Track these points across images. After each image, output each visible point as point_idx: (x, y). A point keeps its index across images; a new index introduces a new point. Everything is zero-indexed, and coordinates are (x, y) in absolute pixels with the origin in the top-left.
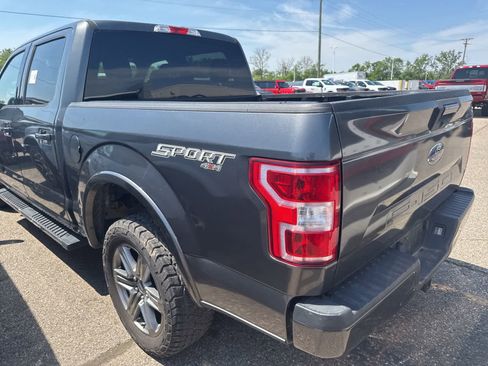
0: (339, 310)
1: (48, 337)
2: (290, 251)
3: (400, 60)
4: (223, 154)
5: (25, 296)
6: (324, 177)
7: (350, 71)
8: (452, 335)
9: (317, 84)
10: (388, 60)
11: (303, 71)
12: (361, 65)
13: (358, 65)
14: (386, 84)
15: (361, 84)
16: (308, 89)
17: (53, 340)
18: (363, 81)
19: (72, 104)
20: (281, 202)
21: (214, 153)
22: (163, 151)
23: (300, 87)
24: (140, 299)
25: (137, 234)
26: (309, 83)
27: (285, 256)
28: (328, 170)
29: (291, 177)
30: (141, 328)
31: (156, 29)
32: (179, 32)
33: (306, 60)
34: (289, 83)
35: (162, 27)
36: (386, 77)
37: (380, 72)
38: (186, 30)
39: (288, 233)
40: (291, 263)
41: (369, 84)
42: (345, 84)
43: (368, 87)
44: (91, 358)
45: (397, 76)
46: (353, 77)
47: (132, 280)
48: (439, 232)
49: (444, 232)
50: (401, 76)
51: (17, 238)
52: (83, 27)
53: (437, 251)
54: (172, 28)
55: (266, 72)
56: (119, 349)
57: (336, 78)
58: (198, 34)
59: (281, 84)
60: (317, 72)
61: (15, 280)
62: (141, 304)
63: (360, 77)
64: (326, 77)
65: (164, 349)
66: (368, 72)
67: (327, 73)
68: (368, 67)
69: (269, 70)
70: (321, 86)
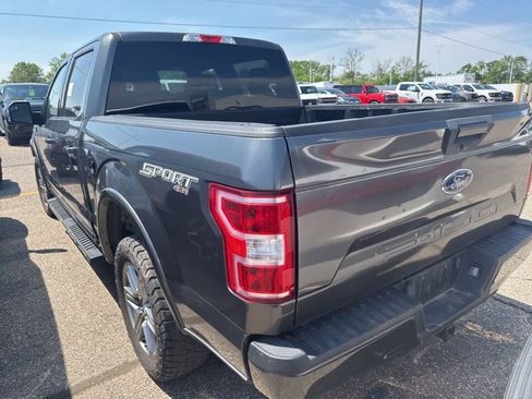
1: (64, 347)
3: (523, 59)
4: (190, 177)
5: (53, 305)
7: (458, 73)
8: (492, 394)
9: (414, 88)
10: (508, 59)
11: (401, 73)
12: (473, 65)
13: (469, 66)
14: (501, 88)
15: (467, 88)
16: (402, 94)
17: (68, 351)
18: (470, 84)
19: (92, 118)
21: (183, 175)
23: (393, 92)
24: (144, 320)
25: (135, 254)
26: (404, 88)
28: (281, 200)
30: (145, 349)
31: (185, 39)
32: (212, 41)
33: (405, 61)
34: (379, 87)
35: (192, 35)
36: (503, 79)
37: (498, 73)
38: (219, 38)
40: (248, 299)
41: (478, 88)
42: (448, 88)
43: (479, 92)
44: (95, 374)
45: (519, 78)
46: (459, 80)
47: (137, 299)
48: (475, 272)
49: (480, 273)
50: (524, 78)
51: (61, 247)
53: (469, 294)
54: (203, 37)
55: (359, 74)
56: (126, 367)
57: (438, 81)
58: (232, 42)
59: (370, 89)
60: (417, 74)
61: (49, 289)
62: (144, 325)
63: (467, 79)
64: (426, 81)
65: (158, 373)
66: (482, 73)
67: (430, 75)
68: (482, 67)
69: (363, 72)
70: (418, 91)
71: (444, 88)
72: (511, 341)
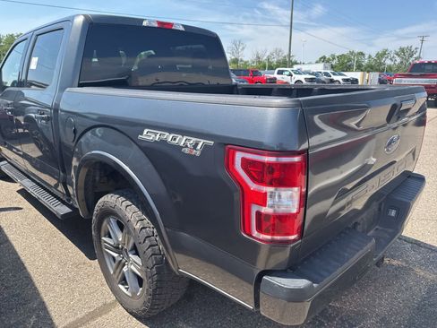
0: (301, 283)
2: (260, 229)
3: (362, 54)
4: (202, 141)
6: (292, 165)
7: (317, 62)
8: (401, 305)
9: (287, 73)
10: (352, 53)
11: (274, 61)
12: (327, 57)
13: (324, 58)
14: (349, 75)
15: (326, 74)
16: (279, 77)
18: (329, 71)
19: (68, 89)
20: (253, 186)
21: (194, 139)
22: (149, 135)
23: (272, 76)
24: (124, 265)
25: (123, 208)
26: (280, 73)
27: (255, 233)
28: (296, 159)
29: (263, 164)
30: (125, 291)
31: (145, 23)
32: (166, 26)
33: (278, 51)
34: (262, 72)
35: (150, 21)
36: (349, 69)
37: (344, 64)
38: (171, 25)
39: (259, 214)
40: (259, 240)
41: (334, 74)
42: (313, 74)
43: (335, 78)
44: (79, 316)
45: (360, 68)
46: (320, 68)
47: (118, 248)
48: (393, 213)
49: (397, 214)
50: (363, 68)
51: (16, 206)
52: (79, 20)
53: (390, 230)
54: (159, 23)
55: (241, 60)
56: (105, 309)
57: (304, 68)
58: (182, 29)
59: (255, 73)
60: (287, 62)
62: (125, 269)
63: (325, 68)
64: (295, 67)
66: (334, 63)
67: (296, 63)
68: (334, 59)
69: (245, 59)
70: (291, 75)
71: (310, 74)
72: (404, 264)
